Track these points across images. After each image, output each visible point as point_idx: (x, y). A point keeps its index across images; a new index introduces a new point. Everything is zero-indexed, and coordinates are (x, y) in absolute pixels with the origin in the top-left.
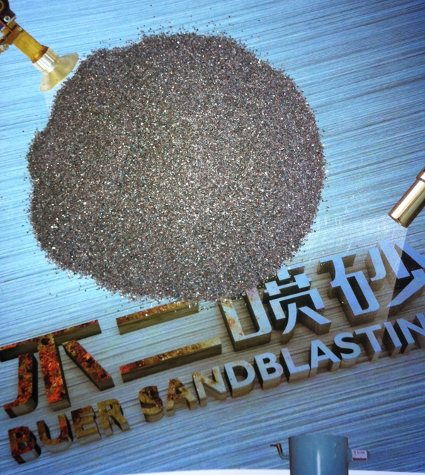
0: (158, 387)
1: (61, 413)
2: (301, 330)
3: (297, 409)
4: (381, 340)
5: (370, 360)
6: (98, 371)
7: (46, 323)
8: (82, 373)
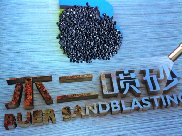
0: (71, 107)
1: (29, 111)
2: (130, 94)
3: (123, 124)
4: (159, 102)
5: (154, 109)
6: (48, 96)
7: (30, 72)
8: (41, 96)
